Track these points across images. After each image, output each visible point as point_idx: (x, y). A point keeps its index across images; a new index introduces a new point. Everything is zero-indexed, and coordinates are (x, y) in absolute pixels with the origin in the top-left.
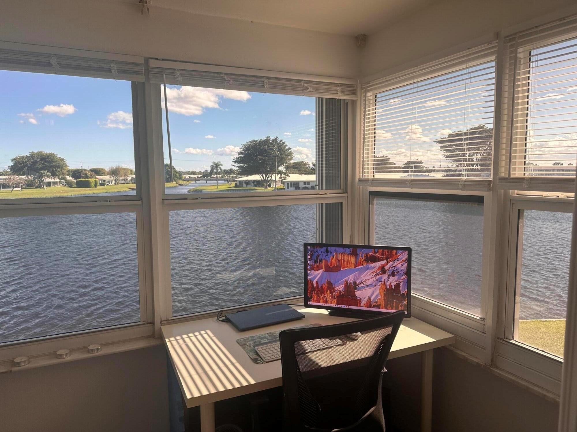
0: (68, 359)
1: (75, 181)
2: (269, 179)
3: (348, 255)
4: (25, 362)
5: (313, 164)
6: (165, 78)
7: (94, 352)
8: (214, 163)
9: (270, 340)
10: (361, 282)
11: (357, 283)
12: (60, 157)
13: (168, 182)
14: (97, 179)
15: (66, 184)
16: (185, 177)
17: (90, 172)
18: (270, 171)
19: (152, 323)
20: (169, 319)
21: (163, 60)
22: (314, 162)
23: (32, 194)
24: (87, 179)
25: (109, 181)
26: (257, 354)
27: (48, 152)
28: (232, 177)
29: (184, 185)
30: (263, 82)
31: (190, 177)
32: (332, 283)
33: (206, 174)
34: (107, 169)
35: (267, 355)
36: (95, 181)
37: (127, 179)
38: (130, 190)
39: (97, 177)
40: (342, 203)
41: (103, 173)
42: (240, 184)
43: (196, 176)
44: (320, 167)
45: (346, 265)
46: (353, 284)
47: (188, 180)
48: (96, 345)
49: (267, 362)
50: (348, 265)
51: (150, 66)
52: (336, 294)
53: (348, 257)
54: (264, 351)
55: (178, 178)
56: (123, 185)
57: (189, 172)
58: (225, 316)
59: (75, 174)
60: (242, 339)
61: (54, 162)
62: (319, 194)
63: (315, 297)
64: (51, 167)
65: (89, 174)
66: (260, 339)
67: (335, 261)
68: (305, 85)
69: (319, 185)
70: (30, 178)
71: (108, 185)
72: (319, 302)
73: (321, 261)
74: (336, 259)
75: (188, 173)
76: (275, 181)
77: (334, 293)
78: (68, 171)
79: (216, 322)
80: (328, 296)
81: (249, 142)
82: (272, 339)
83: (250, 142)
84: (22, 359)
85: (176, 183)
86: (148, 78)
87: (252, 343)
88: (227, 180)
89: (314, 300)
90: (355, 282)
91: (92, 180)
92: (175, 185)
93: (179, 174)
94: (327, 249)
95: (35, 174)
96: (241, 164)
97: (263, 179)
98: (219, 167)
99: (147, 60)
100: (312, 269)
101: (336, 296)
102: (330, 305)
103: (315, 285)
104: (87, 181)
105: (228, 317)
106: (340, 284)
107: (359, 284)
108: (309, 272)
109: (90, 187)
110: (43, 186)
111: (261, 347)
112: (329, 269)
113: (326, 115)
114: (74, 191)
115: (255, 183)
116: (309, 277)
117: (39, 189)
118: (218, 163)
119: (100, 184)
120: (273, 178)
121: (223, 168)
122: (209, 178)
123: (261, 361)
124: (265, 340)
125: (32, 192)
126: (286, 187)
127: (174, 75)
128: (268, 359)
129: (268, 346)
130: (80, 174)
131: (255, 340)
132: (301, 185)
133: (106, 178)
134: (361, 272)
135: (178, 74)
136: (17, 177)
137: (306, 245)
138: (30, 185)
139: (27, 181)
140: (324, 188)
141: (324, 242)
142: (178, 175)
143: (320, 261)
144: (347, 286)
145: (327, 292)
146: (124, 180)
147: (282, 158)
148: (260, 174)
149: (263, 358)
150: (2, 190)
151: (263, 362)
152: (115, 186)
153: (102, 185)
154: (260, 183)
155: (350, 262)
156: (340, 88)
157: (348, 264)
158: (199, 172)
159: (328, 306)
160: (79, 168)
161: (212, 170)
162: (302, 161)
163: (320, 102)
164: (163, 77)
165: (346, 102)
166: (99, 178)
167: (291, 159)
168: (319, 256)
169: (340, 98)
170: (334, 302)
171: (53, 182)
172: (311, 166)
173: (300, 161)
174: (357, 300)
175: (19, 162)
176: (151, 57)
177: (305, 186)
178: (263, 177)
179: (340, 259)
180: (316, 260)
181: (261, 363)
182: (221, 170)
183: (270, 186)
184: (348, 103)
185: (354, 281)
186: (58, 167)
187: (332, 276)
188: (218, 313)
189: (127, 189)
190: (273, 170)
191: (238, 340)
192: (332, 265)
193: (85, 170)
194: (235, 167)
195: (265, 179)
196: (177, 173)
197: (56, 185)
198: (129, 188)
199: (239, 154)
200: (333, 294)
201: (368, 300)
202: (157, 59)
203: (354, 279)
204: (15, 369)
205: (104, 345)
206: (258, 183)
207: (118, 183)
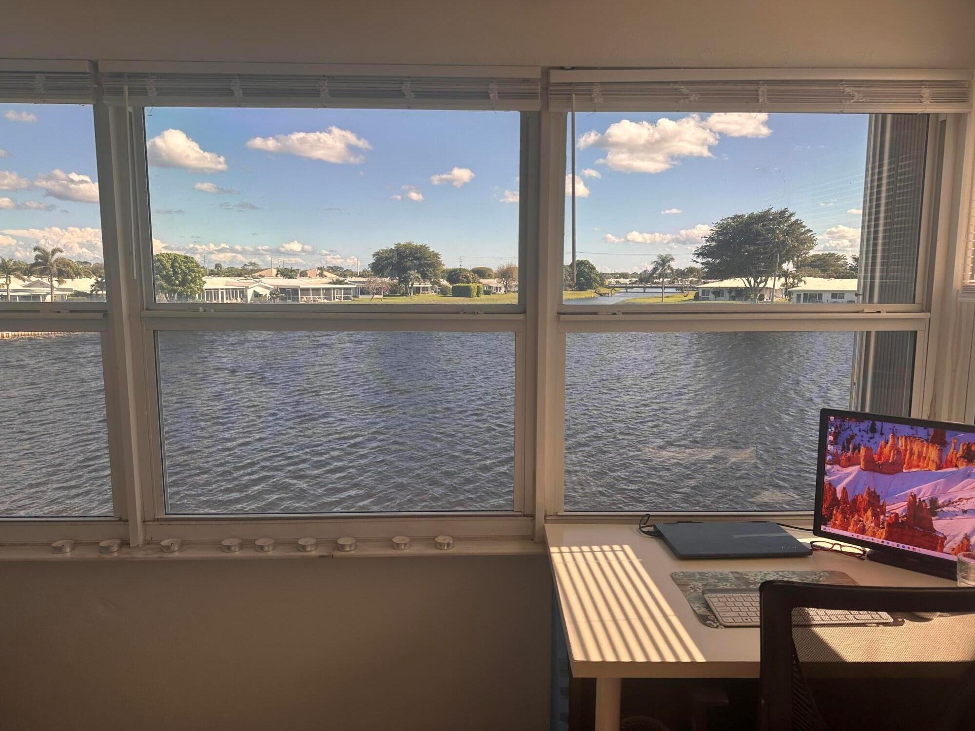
0: (408, 551)
1: (451, 287)
2: (762, 285)
3: (922, 441)
4: (350, 545)
5: (853, 258)
6: (574, 101)
7: (442, 548)
8: (660, 257)
9: (736, 585)
10: (950, 503)
11: (940, 502)
12: (434, 251)
13: (581, 291)
14: (480, 285)
15: (439, 290)
16: (610, 283)
17: (472, 273)
18: (765, 272)
19: (531, 517)
20: (559, 514)
21: (573, 68)
22: (857, 255)
24: (467, 285)
25: (497, 287)
26: (708, 607)
28: (691, 282)
29: (607, 295)
30: (757, 91)
31: (617, 282)
32: (879, 496)
33: (645, 277)
34: (495, 269)
35: (728, 614)
36: (478, 287)
39: (481, 280)
40: (916, 332)
41: (488, 276)
42: (703, 294)
43: (627, 281)
44: (870, 264)
45: (915, 463)
46: (928, 504)
47: (613, 288)
48: (447, 537)
49: (726, 627)
50: (921, 464)
51: (552, 81)
52: (887, 518)
53: (923, 447)
54: (723, 604)
55: (598, 284)
57: (617, 273)
58: (654, 526)
59: (452, 276)
60: (682, 574)
61: (425, 259)
62: (862, 312)
63: (838, 519)
64: (421, 265)
65: (471, 276)
66: (716, 581)
67: (890, 452)
68: (848, 90)
69: (864, 295)
70: (395, 281)
71: (495, 293)
72: (846, 530)
73: (857, 448)
74: (893, 447)
75: (614, 275)
76: (772, 290)
77: (882, 517)
78: (443, 271)
79: (638, 533)
80: (867, 519)
81: (728, 218)
82: (740, 585)
83: (731, 218)
84: (347, 541)
85: (595, 292)
86: (546, 104)
87: (700, 584)
88: (681, 288)
89: (835, 524)
90: (933, 501)
91: (473, 286)
92: (594, 295)
93: (600, 277)
94: (873, 425)
95: (401, 276)
96: (710, 259)
97: (748, 285)
98: (667, 264)
99: (546, 72)
100: (836, 461)
101: (885, 524)
102: (871, 538)
103: (839, 496)
104: (468, 286)
105: (660, 528)
106: (899, 500)
107: (943, 506)
108: (828, 467)
109: (470, 297)
110: (410, 293)
111: (718, 595)
112: (872, 466)
113: (891, 149)
114: (449, 301)
115: (733, 294)
116: (826, 478)
117: (405, 297)
118: (666, 257)
119: (484, 291)
120: (770, 284)
121: (675, 265)
122: (649, 284)
123: (714, 623)
124: (726, 585)
125: (396, 301)
126: (793, 302)
127: (591, 94)
128: (728, 621)
129: (730, 597)
130: (459, 277)
131: (706, 579)
132: (826, 299)
133: (493, 282)
134: (952, 480)
135: (596, 91)
136: (379, 279)
137: (825, 414)
138: (393, 292)
139: (390, 284)
140: (876, 298)
141: (867, 410)
142: (598, 279)
143: (855, 448)
144: (914, 505)
145: (866, 511)
148: (745, 277)
149: (720, 618)
150: (360, 297)
151: (718, 624)
152: (505, 296)
153: (487, 293)
154: (743, 293)
155: (925, 458)
156: (929, 90)
157: (920, 461)
158: (633, 274)
159: (865, 539)
160: (456, 267)
161: (655, 270)
162: (832, 252)
163: (879, 122)
164: (571, 98)
165: (942, 118)
166: (484, 283)
167: (811, 248)
168: (852, 437)
169: (927, 111)
170: (882, 534)
171: (423, 287)
172: (850, 261)
173: (827, 253)
174: (937, 538)
175: (381, 258)
176: (553, 65)
177: (834, 299)
178: (750, 283)
179: (903, 448)
180: (846, 444)
181: (715, 625)
182: (672, 269)
183: (761, 299)
184: (945, 121)
185: (932, 498)
186: (430, 265)
187: (881, 482)
188: (640, 518)
190: (771, 269)
191: (675, 574)
192: (883, 459)
193: (465, 270)
194: (699, 264)
195: (753, 286)
196: (597, 275)
197: (426, 292)
199: (707, 241)
200: (878, 518)
201: (962, 542)
202: (562, 68)
203: (932, 493)
204: (337, 554)
205: (458, 539)
206: (737, 293)
207: (508, 291)
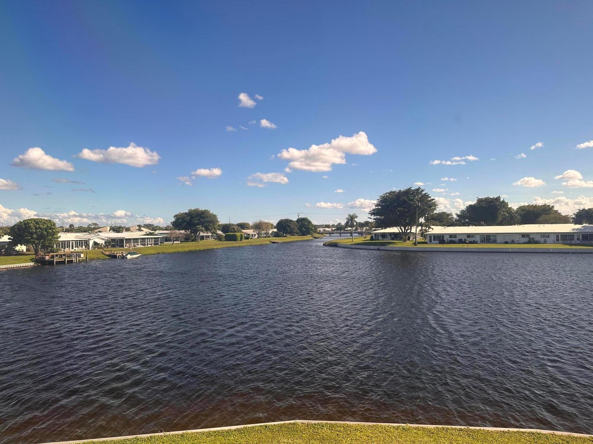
1: (224, 235)
2: (409, 231)
5: (456, 215)
8: (349, 215)
12: (212, 213)
13: (304, 236)
14: (242, 233)
15: (216, 237)
16: (320, 230)
17: (237, 226)
18: (410, 224)
22: (458, 213)
23: (189, 246)
24: (234, 233)
25: (253, 235)
27: (203, 209)
28: (366, 230)
29: (319, 238)
31: (324, 230)
33: (340, 227)
34: (251, 223)
36: (241, 235)
37: (268, 233)
38: (270, 243)
39: (243, 231)
41: (247, 228)
42: (376, 237)
43: (330, 229)
47: (322, 233)
55: (313, 231)
56: (265, 238)
57: (323, 225)
59: (224, 228)
61: (207, 217)
64: (205, 222)
65: (236, 228)
70: (188, 232)
71: (251, 238)
75: (321, 226)
76: (415, 234)
78: (219, 226)
81: (387, 193)
83: (388, 193)
85: (312, 236)
88: (361, 233)
91: (238, 234)
92: (311, 238)
95: (192, 229)
96: (378, 217)
97: (401, 232)
98: (354, 220)
109: (237, 241)
110: (198, 240)
114: (223, 244)
117: (194, 242)
118: (353, 216)
119: (245, 237)
120: (413, 231)
121: (358, 220)
122: (342, 231)
125: (189, 245)
126: (427, 240)
130: (229, 229)
132: (446, 238)
133: (250, 232)
136: (177, 231)
138: (187, 239)
139: (185, 234)
142: (313, 228)
146: (266, 233)
147: (424, 209)
148: (399, 226)
150: (165, 243)
152: (258, 240)
153: (247, 238)
154: (398, 236)
158: (332, 225)
160: (227, 223)
161: (347, 223)
162: (445, 212)
167: (435, 209)
171: (206, 236)
172: (455, 217)
173: (441, 212)
175: (179, 218)
177: (451, 239)
178: (402, 230)
182: (357, 222)
183: (409, 239)
186: (211, 222)
189: (268, 242)
190: (413, 222)
193: (233, 225)
194: (372, 219)
195: (404, 231)
196: (312, 226)
197: (208, 239)
198: (270, 242)
199: (376, 206)
206: (395, 236)
207: (260, 237)
